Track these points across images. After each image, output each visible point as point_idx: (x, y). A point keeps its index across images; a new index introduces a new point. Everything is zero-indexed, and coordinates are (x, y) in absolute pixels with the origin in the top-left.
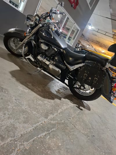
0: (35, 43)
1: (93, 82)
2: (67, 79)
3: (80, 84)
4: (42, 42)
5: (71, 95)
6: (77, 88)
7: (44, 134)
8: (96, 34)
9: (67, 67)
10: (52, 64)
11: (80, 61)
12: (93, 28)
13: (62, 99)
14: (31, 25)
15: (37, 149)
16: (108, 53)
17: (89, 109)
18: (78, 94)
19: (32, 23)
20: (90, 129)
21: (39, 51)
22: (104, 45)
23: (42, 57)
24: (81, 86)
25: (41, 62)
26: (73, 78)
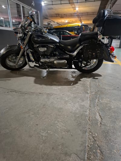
0: (32, 51)
1: (97, 55)
2: (73, 64)
3: (85, 62)
4: (38, 47)
5: (81, 74)
6: (83, 67)
7: (97, 100)
8: (51, 8)
9: (70, 55)
10: (56, 59)
11: (78, 45)
12: (45, 2)
13: (81, 79)
14: (21, 37)
15: (103, 107)
16: (72, 21)
17: (100, 76)
18: (86, 70)
19: (21, 35)
20: (112, 85)
21: (38, 55)
22: (65, 14)
23: (44, 58)
24: (87, 63)
25: (45, 62)
26: (78, 61)
